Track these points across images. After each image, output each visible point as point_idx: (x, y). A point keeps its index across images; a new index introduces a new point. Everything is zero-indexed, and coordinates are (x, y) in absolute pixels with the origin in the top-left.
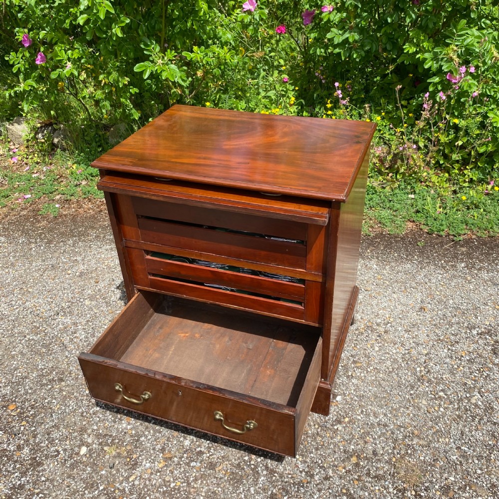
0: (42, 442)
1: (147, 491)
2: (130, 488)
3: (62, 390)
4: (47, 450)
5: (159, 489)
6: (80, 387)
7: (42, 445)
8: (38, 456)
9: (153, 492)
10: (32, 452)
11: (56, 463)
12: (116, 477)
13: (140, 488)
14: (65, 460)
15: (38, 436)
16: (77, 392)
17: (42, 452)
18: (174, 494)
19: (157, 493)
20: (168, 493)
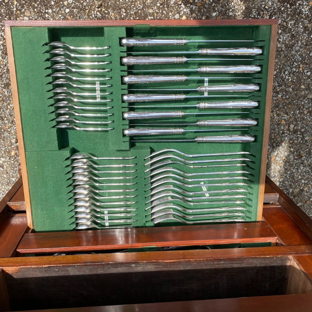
0: (294, 25)
1: (162, 12)
2: (180, 8)
3: (307, 89)
4: (284, 18)
5: (152, 18)
6: (290, 100)
7: (293, 22)
8: (290, 8)
9: (157, 13)
10: (298, 11)
11: (267, 7)
12: (199, 14)
13: (172, 12)
14: (259, 14)
15: (302, 30)
16: (291, 93)
17: (288, 15)
18: (136, 17)
19: (152, 13)
20: (143, 17)
